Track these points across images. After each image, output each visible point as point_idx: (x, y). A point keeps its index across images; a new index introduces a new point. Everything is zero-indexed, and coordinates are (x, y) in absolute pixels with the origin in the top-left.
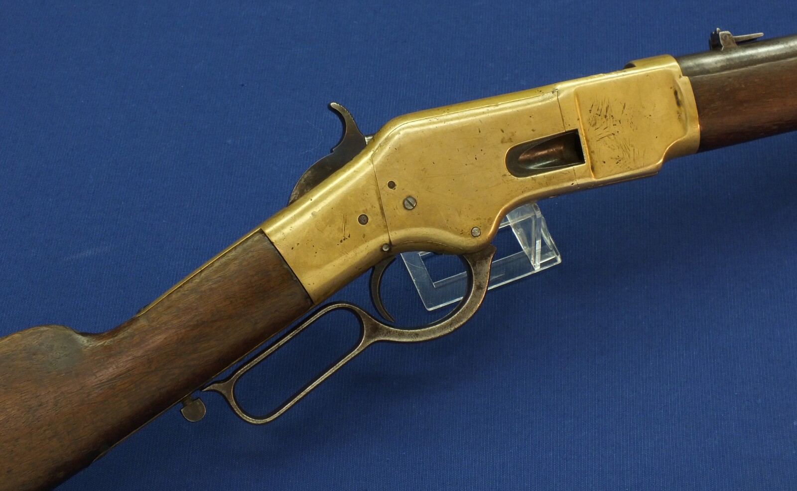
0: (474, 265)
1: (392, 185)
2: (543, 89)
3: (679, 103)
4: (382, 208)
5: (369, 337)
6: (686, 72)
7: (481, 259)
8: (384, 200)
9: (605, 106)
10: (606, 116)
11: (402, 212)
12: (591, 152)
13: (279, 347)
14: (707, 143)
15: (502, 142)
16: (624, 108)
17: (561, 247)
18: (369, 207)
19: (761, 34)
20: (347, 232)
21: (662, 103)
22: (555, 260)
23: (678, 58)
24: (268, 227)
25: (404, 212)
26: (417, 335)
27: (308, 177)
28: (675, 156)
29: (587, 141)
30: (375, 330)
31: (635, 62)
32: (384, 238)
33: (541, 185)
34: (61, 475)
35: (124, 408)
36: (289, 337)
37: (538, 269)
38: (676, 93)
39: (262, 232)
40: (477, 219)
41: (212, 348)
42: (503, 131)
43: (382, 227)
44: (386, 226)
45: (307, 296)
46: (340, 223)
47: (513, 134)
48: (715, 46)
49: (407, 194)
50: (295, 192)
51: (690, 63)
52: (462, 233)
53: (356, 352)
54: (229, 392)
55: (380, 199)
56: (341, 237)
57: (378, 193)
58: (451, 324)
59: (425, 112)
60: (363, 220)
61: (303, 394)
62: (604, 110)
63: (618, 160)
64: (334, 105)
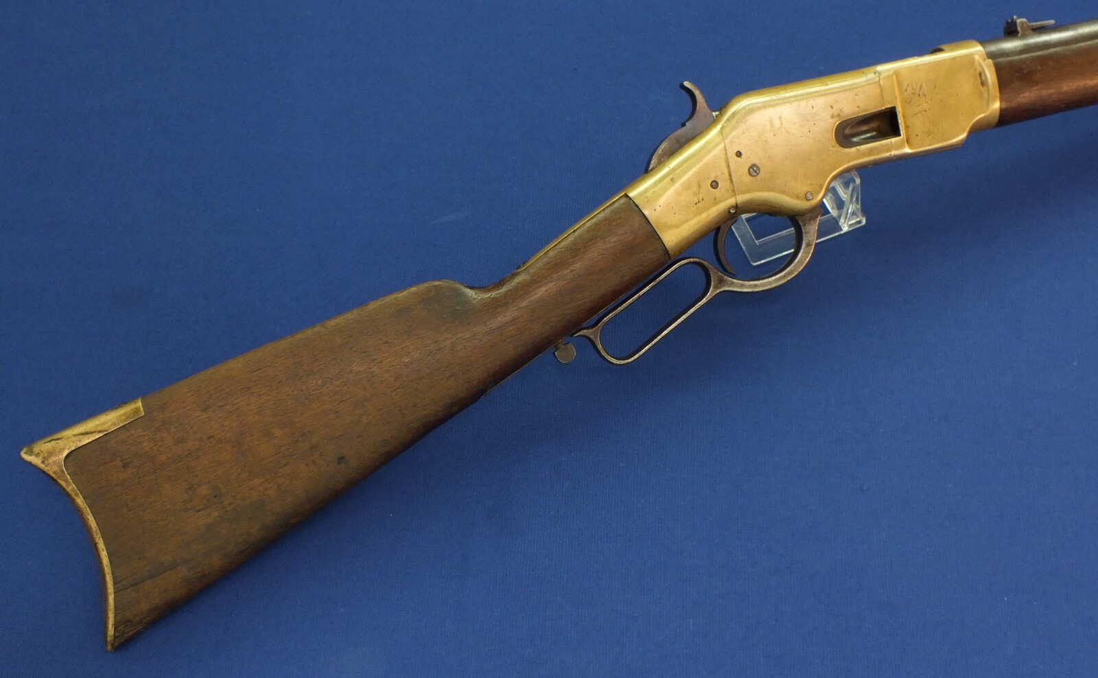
0: (804, 225)
1: (739, 154)
2: (865, 70)
3: (983, 84)
4: (730, 175)
5: (716, 287)
6: (991, 55)
7: (810, 220)
8: (732, 167)
9: (919, 86)
10: (919, 95)
11: (748, 178)
12: (907, 127)
13: (639, 297)
14: (1006, 118)
15: (832, 117)
16: (935, 87)
17: (865, 210)
18: (719, 174)
19: (1052, 22)
20: (701, 196)
21: (966, 86)
22: (859, 222)
23: (982, 42)
24: (631, 191)
25: (750, 178)
26: (756, 286)
27: (665, 148)
28: (978, 131)
29: (904, 117)
30: (721, 282)
31: (943, 47)
32: (731, 201)
33: (864, 155)
34: (456, 408)
35: (509, 351)
36: (647, 288)
37: (845, 229)
38: (980, 75)
39: (626, 196)
40: (811, 185)
41: (586, 298)
42: (832, 107)
43: (731, 191)
44: (734, 191)
45: (666, 252)
46: (695, 189)
47: (841, 111)
48: (1011, 31)
49: (752, 163)
50: (654, 161)
51: (993, 48)
52: (797, 197)
53: (704, 300)
54: (596, 337)
55: (728, 166)
56: (696, 200)
57: (727, 162)
58: (784, 277)
59: (765, 90)
60: (715, 185)
61: (659, 337)
62: (918, 88)
63: (929, 133)
64: (687, 84)
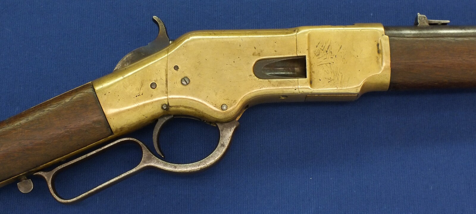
1: (176, 68)
3: (379, 52)
4: (167, 81)
5: (145, 162)
9: (328, 45)
10: (327, 51)
11: (179, 85)
12: (312, 72)
15: (254, 54)
16: (340, 48)
18: (159, 79)
20: (142, 91)
21: (365, 51)
23: (387, 27)
25: (181, 85)
26: (174, 167)
27: (129, 57)
30: (149, 159)
32: (164, 99)
33: (274, 86)
38: (378, 45)
40: (227, 99)
42: (255, 48)
43: (165, 93)
44: (167, 93)
46: (138, 85)
47: (261, 52)
48: (415, 25)
49: (185, 76)
52: (215, 106)
54: (49, 180)
55: (167, 75)
56: (137, 93)
57: (166, 71)
58: (198, 165)
60: (153, 86)
62: (327, 47)
63: (330, 80)
64: (155, 17)
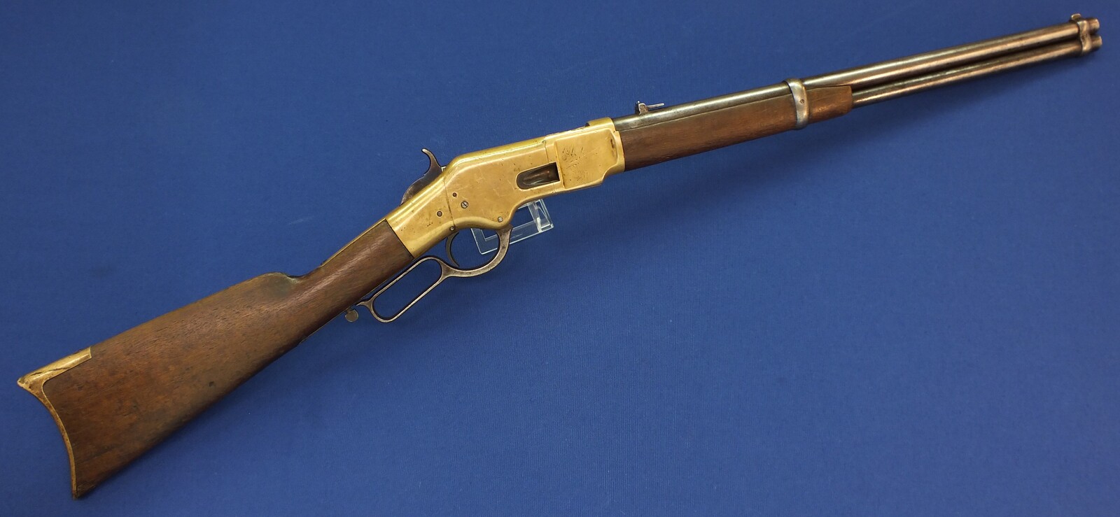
0: (500, 234)
1: (455, 195)
2: (537, 139)
3: (613, 147)
4: (449, 208)
5: (445, 275)
6: (618, 128)
7: (505, 232)
8: (450, 203)
9: (571, 149)
10: (572, 155)
11: (460, 209)
12: (563, 175)
13: (397, 281)
14: (629, 166)
15: (514, 170)
16: (582, 150)
17: (552, 220)
18: (442, 207)
19: (661, 105)
20: (431, 221)
21: (602, 149)
22: (550, 226)
23: (613, 120)
24: (388, 218)
25: (462, 209)
26: (470, 273)
27: (411, 190)
28: (611, 176)
29: (561, 169)
30: (448, 271)
31: (590, 123)
32: (450, 223)
33: (535, 193)
34: (282, 351)
35: (313, 317)
36: (402, 276)
37: (540, 231)
38: (611, 141)
39: (386, 221)
40: (501, 212)
41: (360, 284)
42: (515, 164)
43: (450, 217)
44: (452, 217)
45: (410, 255)
46: (427, 216)
47: (520, 167)
48: (637, 113)
49: (463, 200)
50: (404, 198)
51: (620, 122)
52: (493, 220)
53: (438, 283)
54: (370, 306)
55: (448, 202)
56: (428, 223)
57: (447, 200)
58: (488, 267)
59: (474, 153)
60: (440, 214)
61: (410, 306)
62: (571, 151)
63: (578, 178)
64: (424, 150)
